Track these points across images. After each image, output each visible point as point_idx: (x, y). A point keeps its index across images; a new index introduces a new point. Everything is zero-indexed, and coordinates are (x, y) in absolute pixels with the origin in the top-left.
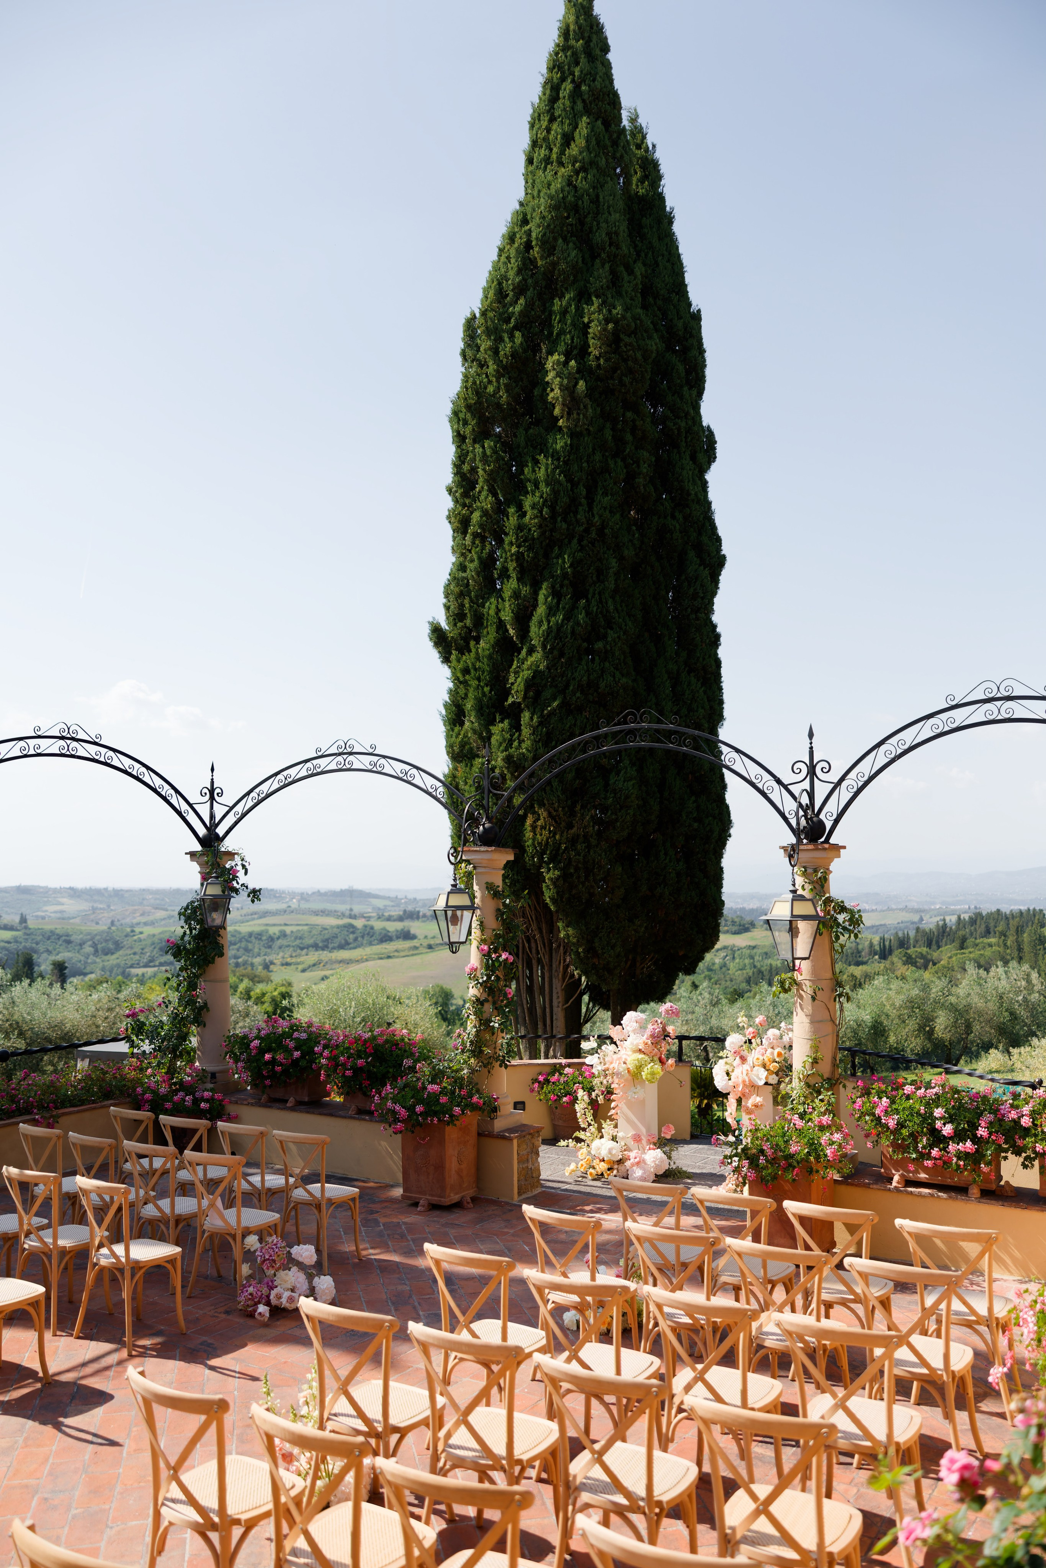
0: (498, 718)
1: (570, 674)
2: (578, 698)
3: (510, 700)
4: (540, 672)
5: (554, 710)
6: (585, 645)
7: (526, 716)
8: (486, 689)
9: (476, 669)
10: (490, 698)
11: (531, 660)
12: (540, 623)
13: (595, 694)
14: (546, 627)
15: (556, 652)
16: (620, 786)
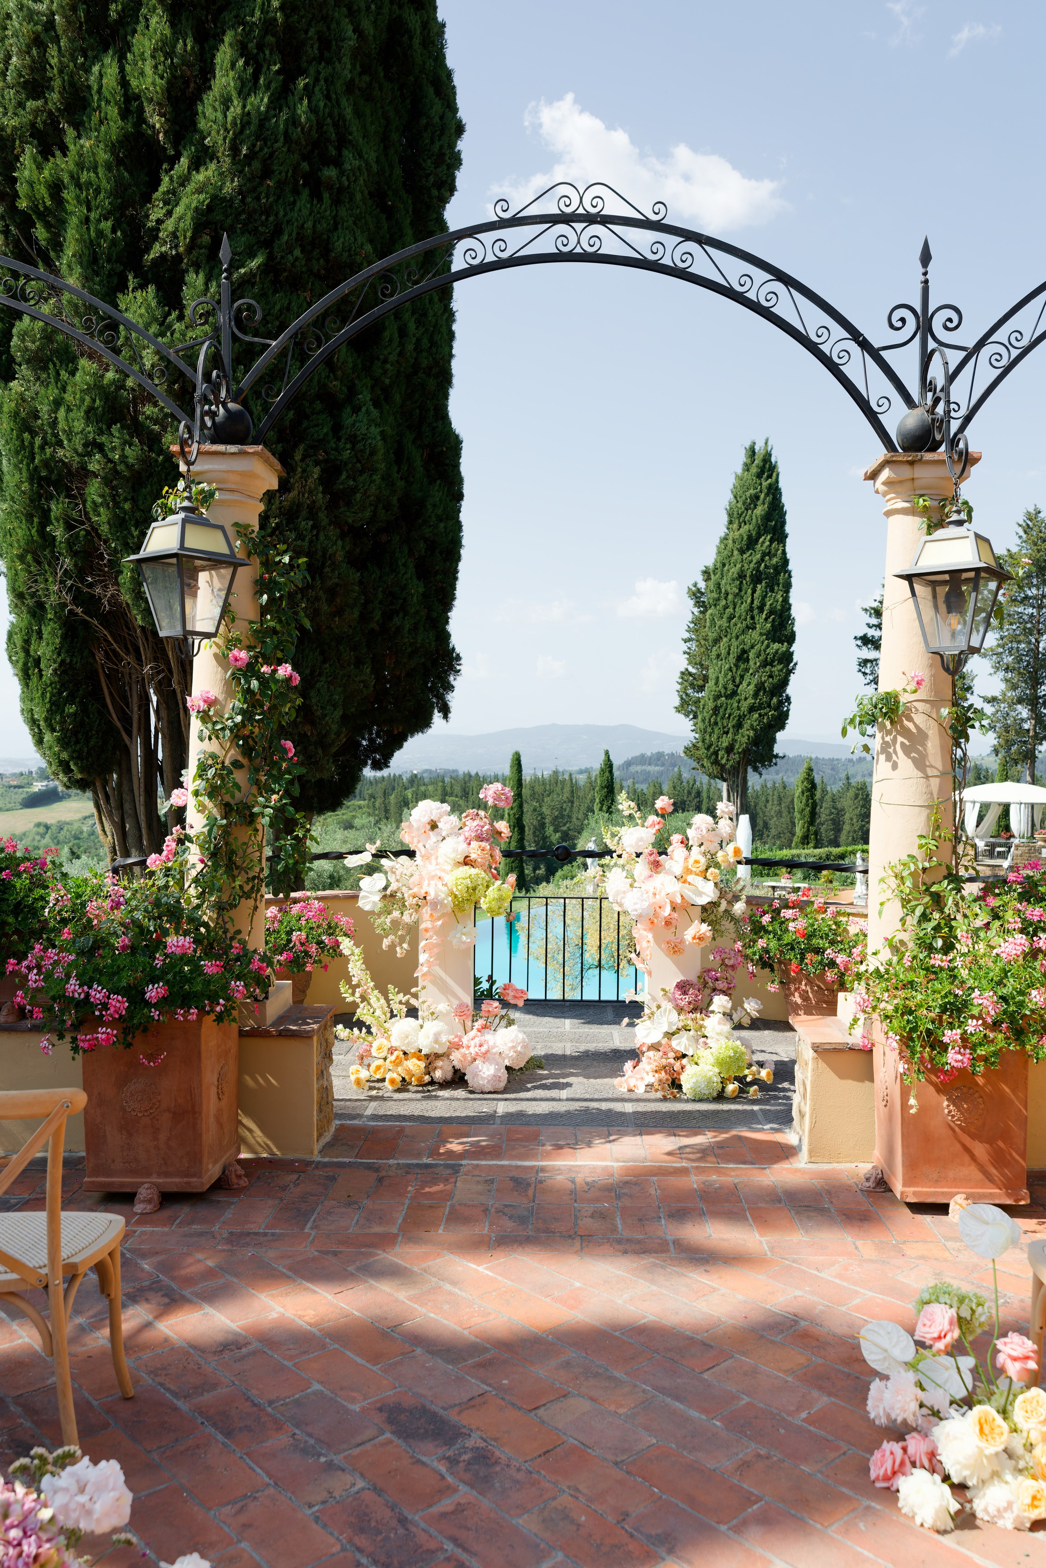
0: (132, 282)
1: (282, 213)
2: (297, 259)
3: (157, 250)
4: (224, 199)
5: (251, 274)
6: (305, 166)
7: (195, 280)
8: (106, 225)
9: (78, 185)
10: (114, 243)
11: (200, 177)
12: (226, 102)
13: (322, 261)
14: (239, 110)
15: (256, 165)
16: (363, 431)
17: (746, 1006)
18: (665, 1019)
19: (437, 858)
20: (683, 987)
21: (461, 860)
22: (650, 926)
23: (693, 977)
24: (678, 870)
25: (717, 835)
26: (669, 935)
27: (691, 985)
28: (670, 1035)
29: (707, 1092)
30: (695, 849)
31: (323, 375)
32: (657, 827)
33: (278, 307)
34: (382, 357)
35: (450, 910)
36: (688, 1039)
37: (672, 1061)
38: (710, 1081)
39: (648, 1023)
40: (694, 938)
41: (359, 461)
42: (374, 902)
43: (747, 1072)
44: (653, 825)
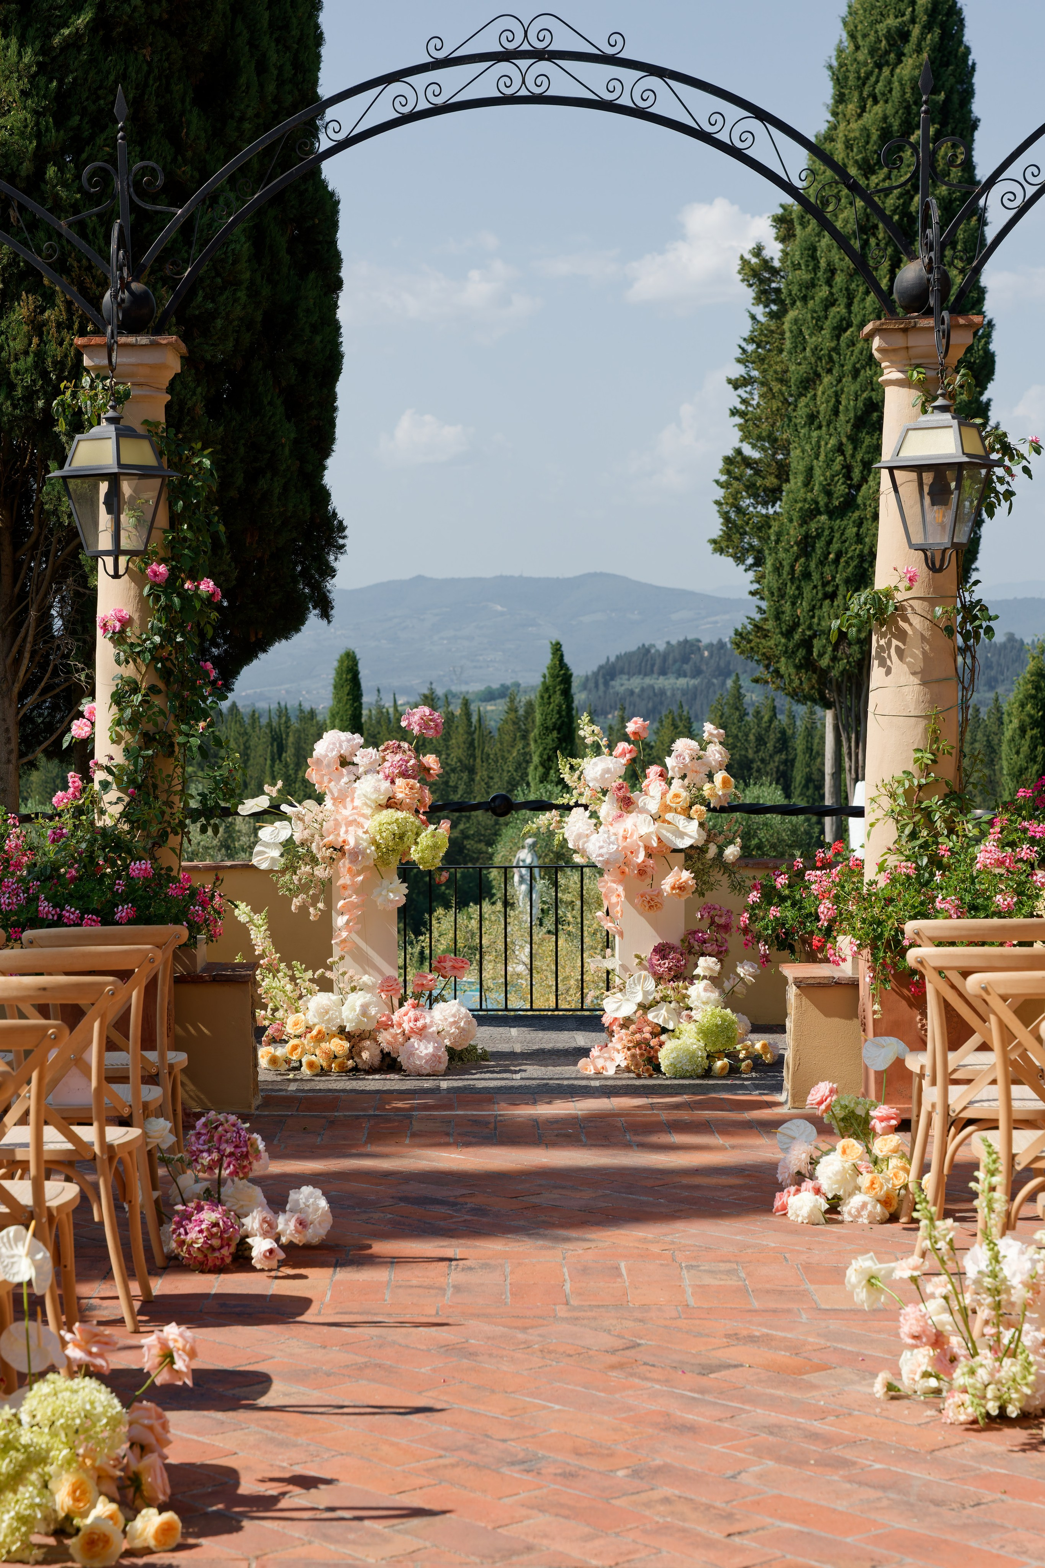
17: (740, 971)
18: (639, 988)
19: (352, 801)
20: (662, 951)
21: (384, 802)
22: (621, 876)
23: (675, 939)
24: (653, 806)
25: (704, 764)
26: (643, 886)
27: (672, 948)
28: (644, 1007)
29: (689, 1068)
30: (676, 783)
31: (169, 159)
32: (628, 756)
33: (112, 78)
34: (237, 114)
35: (372, 862)
36: (667, 1011)
37: (648, 1036)
38: (692, 1056)
39: (619, 995)
40: (673, 888)
41: (218, 274)
42: (273, 858)
43: (739, 1047)
44: (623, 754)
